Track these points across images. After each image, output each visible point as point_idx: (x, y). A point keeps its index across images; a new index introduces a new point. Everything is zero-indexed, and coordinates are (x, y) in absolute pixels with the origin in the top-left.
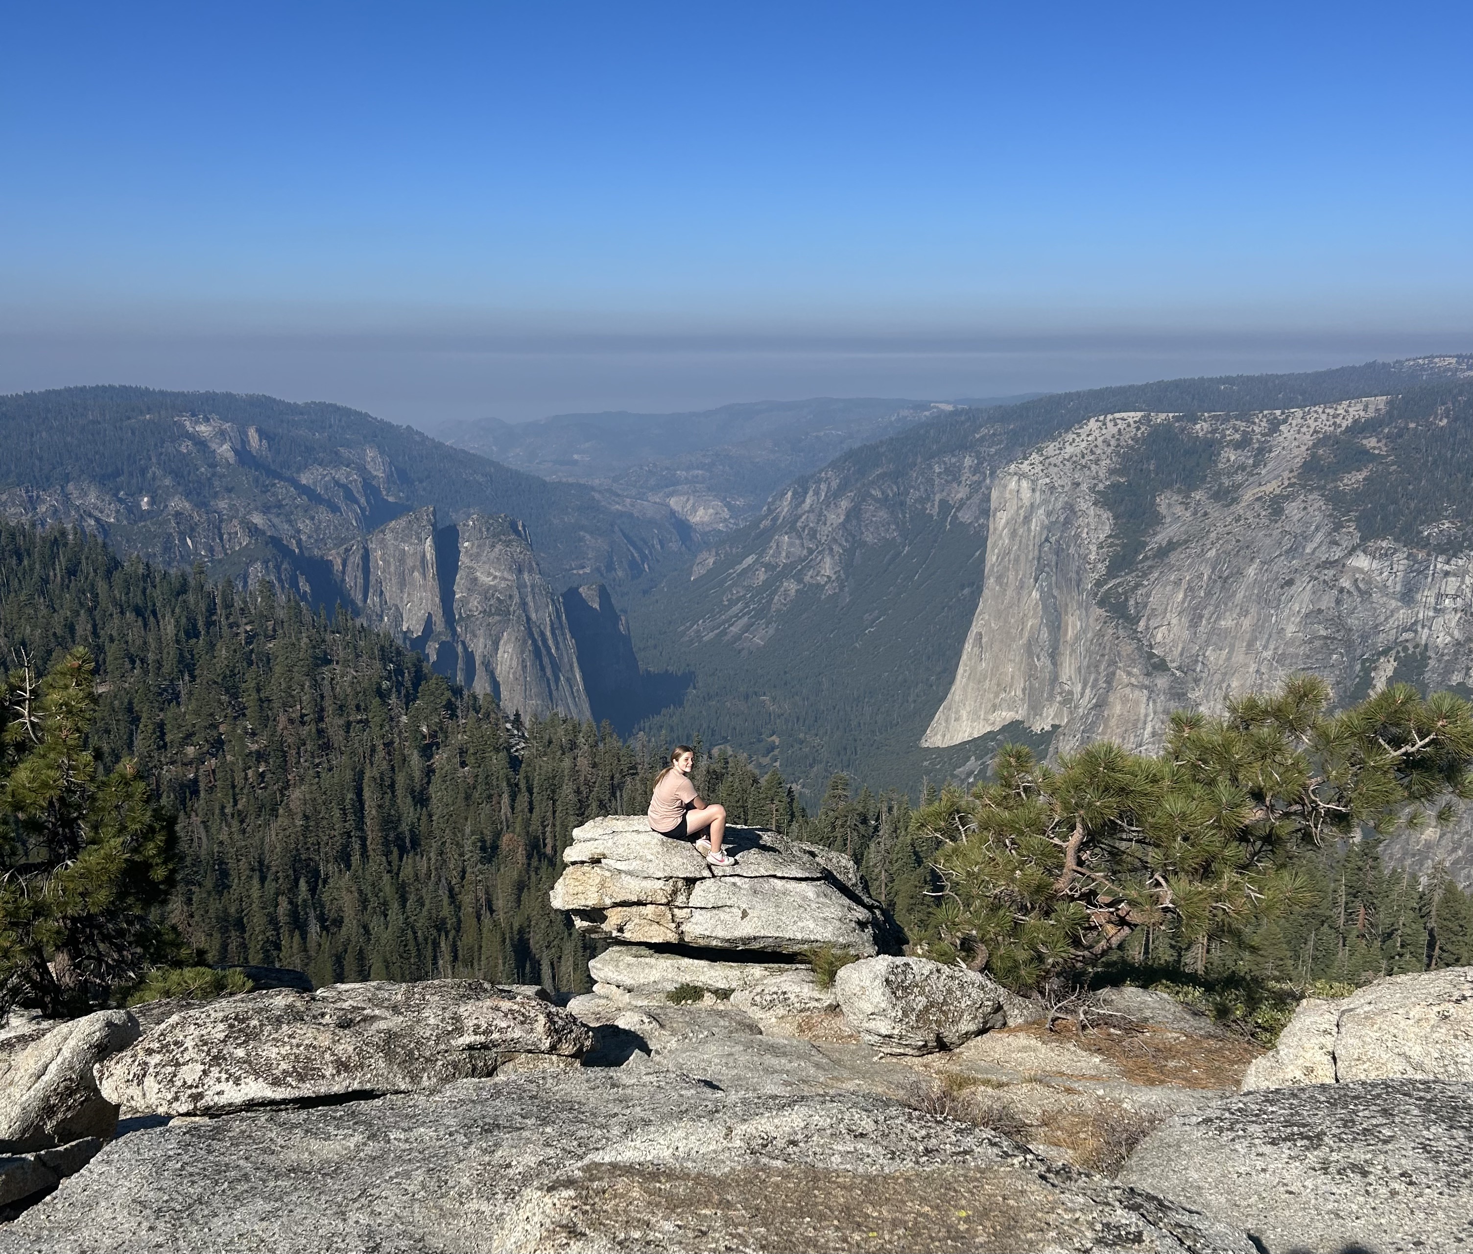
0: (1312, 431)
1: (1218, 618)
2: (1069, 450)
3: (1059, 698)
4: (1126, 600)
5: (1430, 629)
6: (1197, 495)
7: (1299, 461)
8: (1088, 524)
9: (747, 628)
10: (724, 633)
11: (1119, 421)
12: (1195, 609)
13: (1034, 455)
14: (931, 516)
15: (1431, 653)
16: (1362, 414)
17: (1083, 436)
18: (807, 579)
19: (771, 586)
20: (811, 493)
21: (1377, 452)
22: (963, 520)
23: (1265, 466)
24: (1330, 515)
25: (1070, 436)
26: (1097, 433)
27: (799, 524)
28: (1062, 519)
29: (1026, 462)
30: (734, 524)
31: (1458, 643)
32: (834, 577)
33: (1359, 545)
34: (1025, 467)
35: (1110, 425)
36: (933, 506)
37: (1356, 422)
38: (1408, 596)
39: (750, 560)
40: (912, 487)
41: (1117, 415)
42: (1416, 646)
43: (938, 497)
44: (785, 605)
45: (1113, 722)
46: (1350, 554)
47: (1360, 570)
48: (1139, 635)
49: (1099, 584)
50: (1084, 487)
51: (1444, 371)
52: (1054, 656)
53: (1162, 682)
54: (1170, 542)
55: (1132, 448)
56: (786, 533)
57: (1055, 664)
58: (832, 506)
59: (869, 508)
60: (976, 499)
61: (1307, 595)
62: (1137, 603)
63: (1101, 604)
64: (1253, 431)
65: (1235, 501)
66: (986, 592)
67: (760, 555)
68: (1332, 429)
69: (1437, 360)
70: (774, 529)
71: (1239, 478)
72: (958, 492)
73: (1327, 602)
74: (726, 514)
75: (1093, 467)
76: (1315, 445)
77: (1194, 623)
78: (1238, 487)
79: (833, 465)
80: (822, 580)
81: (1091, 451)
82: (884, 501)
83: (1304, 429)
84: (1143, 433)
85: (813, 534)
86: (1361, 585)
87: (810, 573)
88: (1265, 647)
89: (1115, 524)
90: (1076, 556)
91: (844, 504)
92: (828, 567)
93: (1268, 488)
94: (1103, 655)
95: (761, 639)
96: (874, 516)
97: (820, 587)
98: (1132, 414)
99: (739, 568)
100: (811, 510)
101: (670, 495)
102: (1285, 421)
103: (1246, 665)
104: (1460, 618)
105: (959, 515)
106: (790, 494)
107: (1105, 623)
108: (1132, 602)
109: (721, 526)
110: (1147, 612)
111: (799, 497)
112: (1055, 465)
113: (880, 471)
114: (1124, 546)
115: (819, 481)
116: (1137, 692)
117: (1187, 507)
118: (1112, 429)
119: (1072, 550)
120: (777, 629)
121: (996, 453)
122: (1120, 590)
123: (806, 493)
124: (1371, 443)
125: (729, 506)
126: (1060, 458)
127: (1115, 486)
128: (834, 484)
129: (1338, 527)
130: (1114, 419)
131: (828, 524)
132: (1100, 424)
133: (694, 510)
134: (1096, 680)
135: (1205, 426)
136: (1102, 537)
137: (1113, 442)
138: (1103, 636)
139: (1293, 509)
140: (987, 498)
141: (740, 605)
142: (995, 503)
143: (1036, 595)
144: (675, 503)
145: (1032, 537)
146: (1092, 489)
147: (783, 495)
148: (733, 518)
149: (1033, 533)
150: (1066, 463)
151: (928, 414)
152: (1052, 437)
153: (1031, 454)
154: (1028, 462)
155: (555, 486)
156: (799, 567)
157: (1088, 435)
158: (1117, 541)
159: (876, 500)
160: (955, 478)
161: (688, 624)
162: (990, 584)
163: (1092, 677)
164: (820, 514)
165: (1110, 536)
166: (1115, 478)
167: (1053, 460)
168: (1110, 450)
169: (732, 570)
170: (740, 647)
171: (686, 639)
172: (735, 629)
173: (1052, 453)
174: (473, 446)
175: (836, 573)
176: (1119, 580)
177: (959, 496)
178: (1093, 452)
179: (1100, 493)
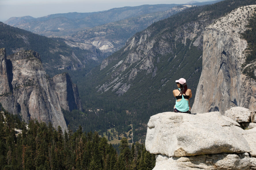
2: (231, 20)
8: (238, 45)
9: (120, 86)
10: (112, 88)
11: (248, 8)
13: (218, 22)
14: (184, 44)
17: (235, 14)
18: (141, 68)
19: (128, 71)
20: (141, 37)
22: (195, 45)
25: (230, 15)
26: (240, 13)
27: (137, 49)
28: (229, 43)
29: (215, 24)
30: (115, 50)
32: (150, 67)
34: (215, 26)
35: (245, 10)
36: (184, 41)
39: (120, 62)
40: (176, 35)
41: (247, 6)
43: (186, 38)
44: (133, 78)
49: (243, 66)
50: (236, 32)
52: (229, 92)
55: (253, 17)
56: (133, 52)
57: (229, 95)
58: (149, 42)
59: (162, 43)
60: (199, 38)
63: (244, 73)
66: (203, 71)
67: (124, 61)
70: (128, 51)
72: (193, 36)
74: (112, 47)
75: (239, 25)
79: (149, 28)
80: (146, 68)
81: (238, 19)
82: (167, 40)
85: (142, 53)
87: (142, 66)
89: (248, 45)
90: (234, 56)
91: (153, 42)
92: (148, 63)
94: (246, 91)
95: (125, 90)
96: (164, 45)
97: (145, 71)
98: (253, 6)
99: (117, 65)
100: (141, 44)
101: (93, 41)
105: (194, 44)
106: (134, 39)
107: (246, 79)
109: (111, 51)
111: (137, 40)
112: (225, 25)
113: (165, 29)
114: (251, 52)
115: (144, 34)
118: (246, 11)
119: (233, 55)
120: (131, 86)
121: (205, 22)
122: (251, 68)
123: (140, 38)
125: (113, 44)
126: (227, 22)
127: (247, 32)
128: (149, 35)
130: (246, 8)
131: (148, 49)
132: (241, 10)
133: (101, 45)
134: (244, 100)
136: (244, 50)
137: (246, 16)
138: (245, 84)
140: (202, 38)
141: (117, 78)
142: (204, 39)
143: (221, 71)
144: (94, 43)
145: (218, 51)
146: (239, 33)
147: (132, 39)
148: (115, 48)
149: (219, 49)
150: (229, 24)
151: (182, 9)
152: (224, 15)
153: (217, 22)
154: (216, 24)
155: (51, 39)
156: (138, 64)
157: (237, 14)
158: (249, 51)
159: (164, 40)
160: (192, 31)
161: (99, 86)
162: (205, 67)
163: (242, 99)
164: (145, 45)
165: (246, 49)
166: (247, 28)
167: (225, 23)
168: (245, 19)
169: (114, 66)
170: (118, 93)
171: (99, 91)
172: (116, 87)
173: (224, 21)
174: (21, 26)
175: (151, 66)
176: (250, 64)
177: (193, 37)
178: (239, 20)
179: (242, 34)
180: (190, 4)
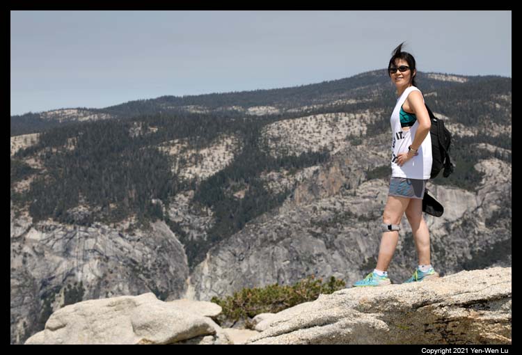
5: (82, 271)
15: (85, 287)
16: (24, 145)
21: (35, 167)
31: (99, 279)
33: (32, 226)
37: (21, 150)
38: (66, 253)
42: (76, 284)
46: (27, 231)
47: (35, 241)
51: (71, 118)
69: (66, 111)
86: (37, 250)
104: (98, 263)
124: (31, 162)
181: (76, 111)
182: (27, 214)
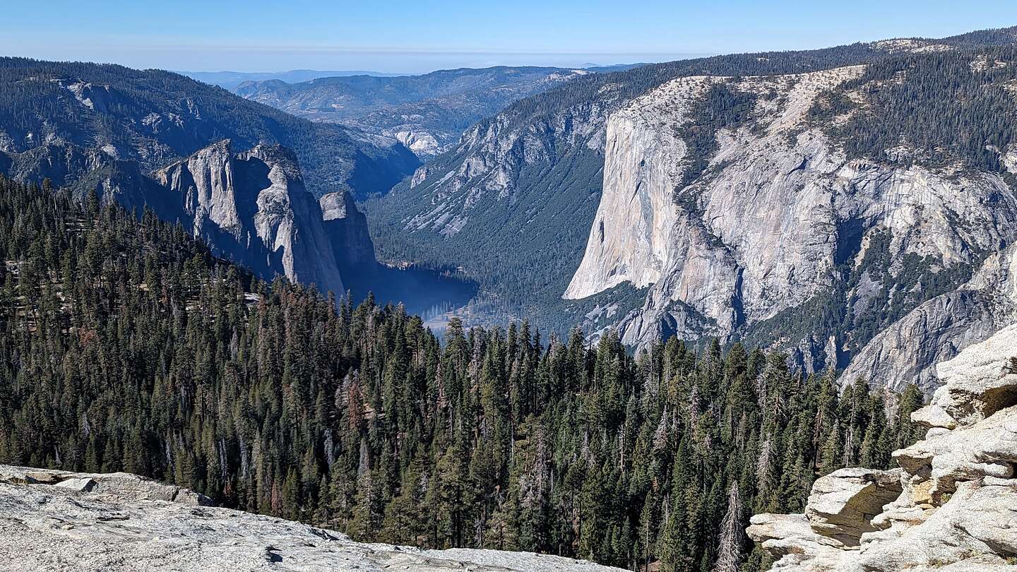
0: (815, 88)
1: (756, 211)
2: (658, 101)
3: (653, 265)
4: (696, 200)
5: (893, 217)
6: (741, 130)
7: (807, 108)
8: (670, 151)
9: (448, 221)
10: (433, 223)
11: (690, 82)
12: (740, 206)
13: (635, 105)
14: (571, 145)
15: (895, 234)
16: (848, 76)
17: (667, 92)
18: (488, 187)
19: (463, 193)
20: (491, 130)
21: (857, 101)
22: (591, 148)
23: (785, 110)
24: (827, 143)
25: (658, 92)
26: (675, 90)
27: (483, 150)
28: (653, 146)
29: (629, 109)
30: (441, 150)
31: (911, 227)
32: (506, 186)
33: (845, 163)
34: (629, 112)
35: (684, 84)
36: (571, 138)
37: (844, 82)
38: (877, 195)
39: (449, 175)
40: (557, 126)
41: (688, 78)
42: (885, 229)
43: (574, 133)
44: (473, 205)
45: (688, 281)
46: (839, 168)
47: (847, 179)
48: (704, 223)
49: (677, 189)
50: (667, 125)
51: (904, 48)
52: (649, 238)
53: (719, 253)
54: (723, 161)
55: (698, 99)
56: (474, 156)
57: (650, 243)
58: (505, 139)
59: (529, 141)
60: (599, 134)
61: (813, 196)
62: (702, 202)
63: (680, 202)
64: (777, 88)
65: (765, 134)
66: (604, 196)
67: (457, 171)
68: (828, 86)
69: (898, 41)
70: (466, 153)
71: (768, 119)
72: (587, 129)
73: (826, 199)
74: (435, 144)
75: (673, 112)
76: (817, 98)
77: (740, 215)
78: (768, 125)
79: (505, 111)
80: (498, 188)
82: (539, 135)
83: (810, 87)
84: (706, 90)
85: (493, 157)
86: (847, 188)
87: (490, 183)
88: (786, 230)
89: (688, 150)
91: (513, 137)
92: (502, 179)
93: (787, 126)
94: (680, 237)
95: (458, 227)
96: (532, 145)
97: (496, 192)
98: (698, 77)
99: (443, 180)
100: (491, 141)
101: (398, 131)
102: (798, 81)
103: (773, 243)
104: (912, 211)
106: (477, 130)
107: (681, 215)
108: (699, 201)
109: (432, 152)
110: (708, 208)
111: (482, 133)
112: (648, 111)
113: (536, 115)
114: (694, 164)
115: (496, 122)
116: (703, 261)
117: (734, 138)
118: (685, 87)
120: (468, 221)
121: (612, 103)
122: (691, 193)
123: (487, 130)
124: (853, 95)
125: (437, 138)
126: (652, 106)
127: (687, 125)
128: (506, 124)
129: (832, 151)
130: (687, 81)
131: (502, 150)
132: (678, 84)
133: (413, 141)
134: (676, 253)
135: (747, 85)
136: (680, 159)
137: (686, 96)
138: (680, 223)
139: (802, 138)
140: (605, 134)
141: (443, 205)
142: (609, 136)
143: (637, 197)
144: (401, 137)
145: (634, 159)
146: (673, 127)
147: (472, 131)
148: (440, 147)
149: (634, 157)
150: (656, 109)
151: (569, 77)
152: (646, 93)
153: (632, 104)
154: (631, 109)
155: (319, 126)
156: (483, 179)
157: (670, 91)
158: (689, 161)
159: (533, 134)
160: (586, 120)
161: (408, 218)
162: (607, 190)
163: (674, 251)
164: (497, 143)
165: (684, 158)
166: (687, 119)
167: (647, 108)
168: (684, 101)
169: (438, 182)
170: (443, 234)
171: (407, 227)
172: (440, 222)
173: (646, 103)
174: (263, 99)
175: (507, 183)
176: (690, 187)
177: (589, 131)
178: (673, 102)
179: (679, 130)
180: (583, 69)
181: (909, 42)
182: (841, 150)
